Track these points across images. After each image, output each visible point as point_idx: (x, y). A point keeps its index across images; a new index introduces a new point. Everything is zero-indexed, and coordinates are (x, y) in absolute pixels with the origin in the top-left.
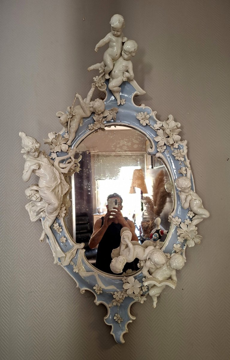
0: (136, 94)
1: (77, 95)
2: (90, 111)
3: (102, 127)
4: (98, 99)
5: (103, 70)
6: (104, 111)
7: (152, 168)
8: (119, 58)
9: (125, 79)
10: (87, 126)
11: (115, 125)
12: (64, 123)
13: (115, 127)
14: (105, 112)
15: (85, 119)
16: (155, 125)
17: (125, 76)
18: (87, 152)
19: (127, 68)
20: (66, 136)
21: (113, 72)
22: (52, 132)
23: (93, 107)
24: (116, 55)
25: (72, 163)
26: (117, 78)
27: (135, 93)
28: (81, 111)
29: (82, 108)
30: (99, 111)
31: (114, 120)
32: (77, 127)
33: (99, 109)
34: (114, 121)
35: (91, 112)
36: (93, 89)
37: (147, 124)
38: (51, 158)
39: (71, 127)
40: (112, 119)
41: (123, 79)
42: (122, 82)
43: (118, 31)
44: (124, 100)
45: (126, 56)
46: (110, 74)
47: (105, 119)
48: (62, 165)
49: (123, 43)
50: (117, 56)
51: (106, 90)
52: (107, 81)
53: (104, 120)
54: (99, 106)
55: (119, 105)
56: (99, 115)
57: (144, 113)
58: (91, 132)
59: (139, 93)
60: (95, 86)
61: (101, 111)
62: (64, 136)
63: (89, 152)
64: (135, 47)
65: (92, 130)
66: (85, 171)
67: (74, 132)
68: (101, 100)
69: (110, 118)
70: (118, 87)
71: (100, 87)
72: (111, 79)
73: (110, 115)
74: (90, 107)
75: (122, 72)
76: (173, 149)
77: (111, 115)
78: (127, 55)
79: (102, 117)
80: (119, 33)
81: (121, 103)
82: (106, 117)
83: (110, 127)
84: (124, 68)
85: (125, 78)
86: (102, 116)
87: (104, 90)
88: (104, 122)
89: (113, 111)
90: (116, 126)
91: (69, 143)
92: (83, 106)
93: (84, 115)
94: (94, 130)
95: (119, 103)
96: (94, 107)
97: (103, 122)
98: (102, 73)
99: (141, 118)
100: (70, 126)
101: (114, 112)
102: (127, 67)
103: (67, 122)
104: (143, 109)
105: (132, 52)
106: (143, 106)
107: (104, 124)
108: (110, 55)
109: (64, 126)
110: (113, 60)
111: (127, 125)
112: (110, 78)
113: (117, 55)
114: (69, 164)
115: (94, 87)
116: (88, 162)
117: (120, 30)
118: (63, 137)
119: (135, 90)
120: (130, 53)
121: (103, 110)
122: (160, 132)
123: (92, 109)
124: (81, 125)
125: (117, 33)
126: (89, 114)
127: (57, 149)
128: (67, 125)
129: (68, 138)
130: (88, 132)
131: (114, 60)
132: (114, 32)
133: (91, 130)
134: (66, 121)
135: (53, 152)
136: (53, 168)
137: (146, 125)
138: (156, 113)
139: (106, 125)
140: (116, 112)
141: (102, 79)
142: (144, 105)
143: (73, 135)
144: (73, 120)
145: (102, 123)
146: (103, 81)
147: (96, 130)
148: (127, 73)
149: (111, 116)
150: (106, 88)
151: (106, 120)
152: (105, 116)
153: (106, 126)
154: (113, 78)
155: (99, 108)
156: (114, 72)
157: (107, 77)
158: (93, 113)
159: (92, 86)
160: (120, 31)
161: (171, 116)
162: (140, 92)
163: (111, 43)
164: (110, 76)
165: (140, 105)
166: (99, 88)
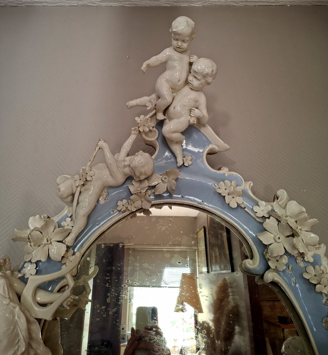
0: (211, 150)
1: (102, 143)
2: (124, 173)
3: (146, 206)
4: (141, 151)
5: (154, 105)
6: (152, 174)
7: (208, 272)
8: (182, 88)
9: (193, 121)
10: (116, 203)
11: (170, 204)
12: (65, 195)
13: (171, 208)
14: (154, 177)
15: (111, 190)
16: (256, 209)
17: (193, 115)
18: (120, 244)
19: (197, 104)
20: (67, 223)
21: (171, 109)
22: (38, 216)
23: (129, 166)
24: (177, 81)
25: (67, 292)
26: (178, 118)
27: (211, 146)
28: (105, 173)
29: (108, 167)
30: (141, 174)
31: (170, 192)
32: (92, 206)
33: (143, 170)
34: (170, 196)
35: (126, 176)
36: (132, 138)
37: (238, 205)
38: (20, 275)
39: (80, 204)
40: (167, 191)
41: (189, 121)
42: (188, 124)
43: (183, 41)
44: (189, 158)
45: (195, 83)
46: (165, 111)
47: (153, 190)
48: (42, 297)
49: (191, 64)
50: (179, 83)
51: (157, 139)
52: (161, 124)
53: (149, 192)
54: (141, 163)
55: (181, 166)
56: (141, 181)
57: (231, 183)
58: (121, 216)
59: (217, 148)
60: (137, 132)
61: (145, 174)
62: (63, 223)
63: (123, 244)
64: (213, 67)
65: (125, 211)
66: (99, 311)
67: (84, 216)
68: (147, 155)
69: (162, 189)
70: (181, 134)
71: (146, 134)
72: (167, 121)
73: (162, 184)
74: (125, 166)
75: (188, 108)
76: (302, 265)
77: (165, 182)
78: (198, 80)
79: (145, 187)
80: (185, 45)
81: (184, 163)
82: (154, 187)
83: (160, 208)
84: (193, 104)
85: (193, 119)
86: (146, 184)
87: (153, 139)
88: (149, 196)
89: (169, 177)
90: (173, 207)
91: (69, 240)
92: (111, 164)
93: (111, 181)
94: (127, 213)
95: (180, 163)
96: (132, 165)
97: (147, 196)
98: (151, 111)
99: (227, 191)
100: (78, 203)
101: (172, 177)
102: (197, 101)
103: (73, 195)
104: (226, 175)
105: (207, 74)
106: (225, 171)
107: (149, 201)
108: (167, 81)
109: (67, 203)
110: (173, 91)
111: (196, 204)
112: (165, 119)
113: (179, 81)
114: (58, 295)
115: (135, 134)
116: (107, 285)
117: (188, 39)
118: (60, 226)
119: (210, 143)
120: (204, 76)
121: (149, 173)
122: (271, 223)
123: (127, 170)
124: (102, 201)
125: (182, 45)
126: (121, 179)
127: (39, 255)
128: (72, 201)
129: (69, 229)
130: (116, 216)
131: (175, 89)
132: (178, 43)
133: (123, 212)
134: (70, 192)
135: (30, 261)
136: (15, 308)
137: (236, 206)
138: (252, 185)
139: (153, 202)
140: (175, 177)
141: (151, 120)
142: (228, 169)
143: (81, 222)
144: (86, 190)
145: (146, 199)
146: (153, 124)
147: (133, 212)
148: (196, 110)
149: (166, 185)
150: (157, 136)
151: (154, 193)
152: (153, 184)
153: (153, 206)
154: (170, 119)
155: (142, 167)
156: (174, 108)
157: (160, 116)
158: (129, 178)
159: (133, 132)
160: (188, 41)
161: (283, 192)
162: (217, 146)
163: (170, 63)
164: (166, 115)
165: (219, 169)
166: (144, 136)
